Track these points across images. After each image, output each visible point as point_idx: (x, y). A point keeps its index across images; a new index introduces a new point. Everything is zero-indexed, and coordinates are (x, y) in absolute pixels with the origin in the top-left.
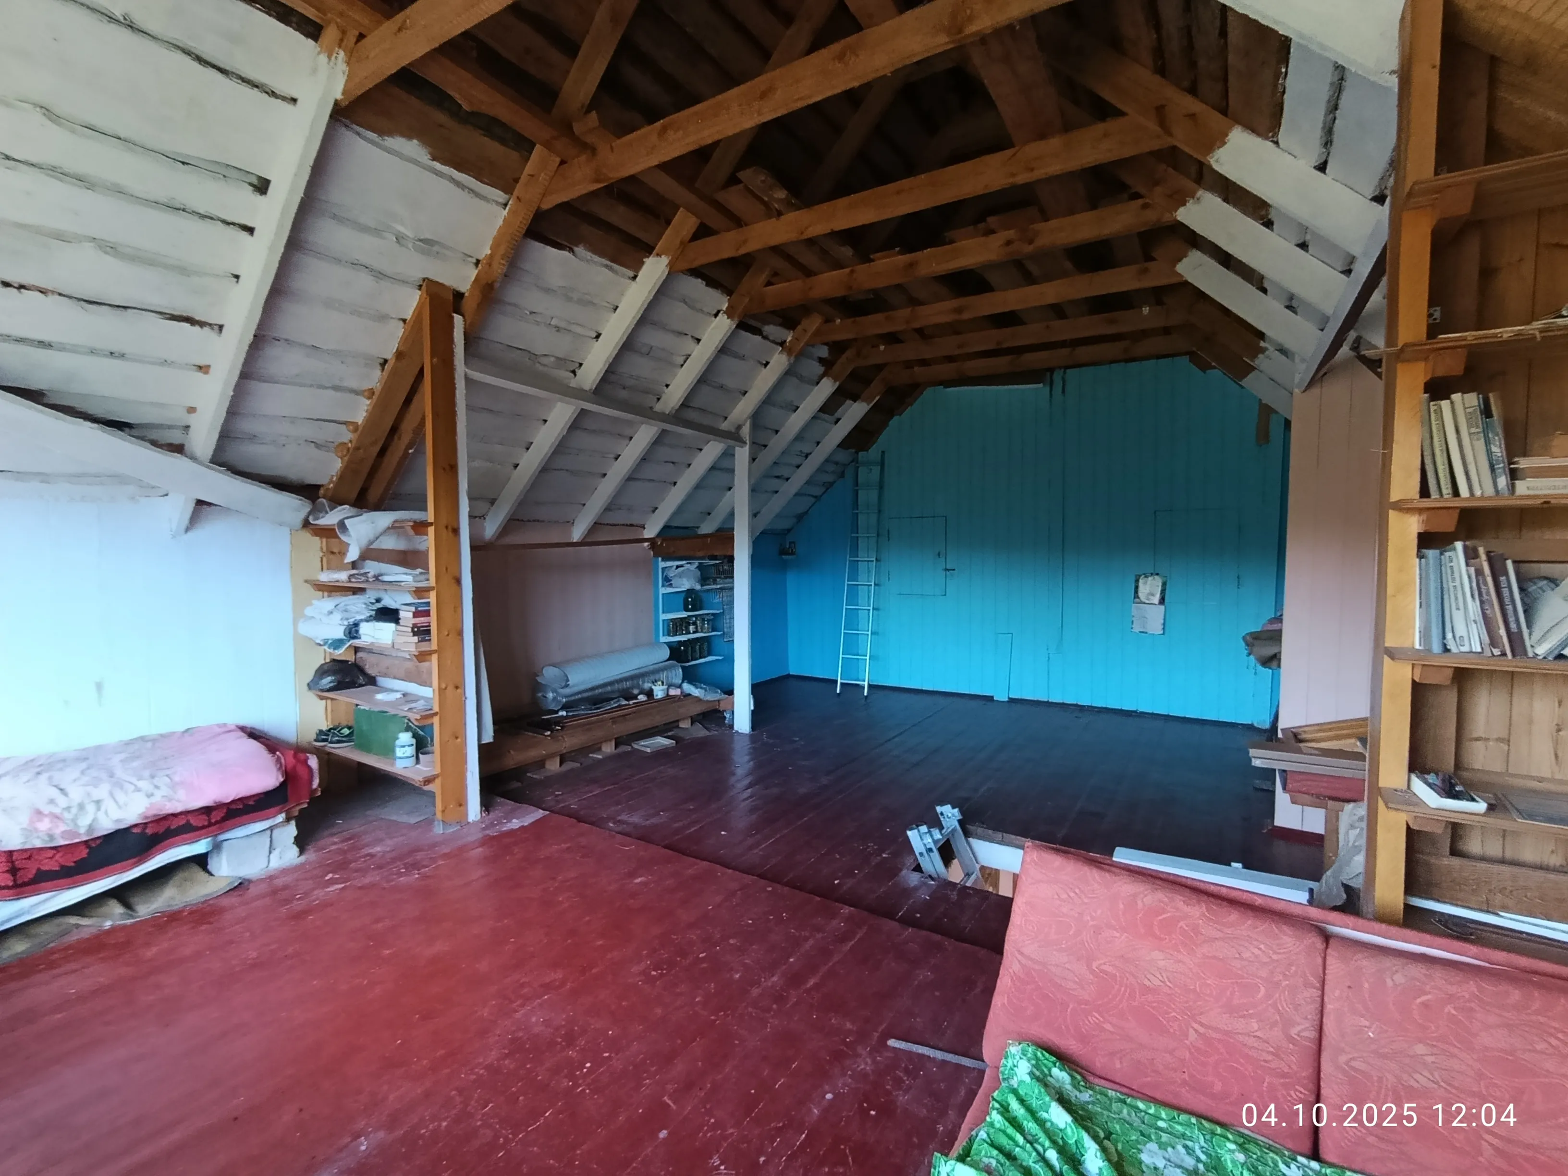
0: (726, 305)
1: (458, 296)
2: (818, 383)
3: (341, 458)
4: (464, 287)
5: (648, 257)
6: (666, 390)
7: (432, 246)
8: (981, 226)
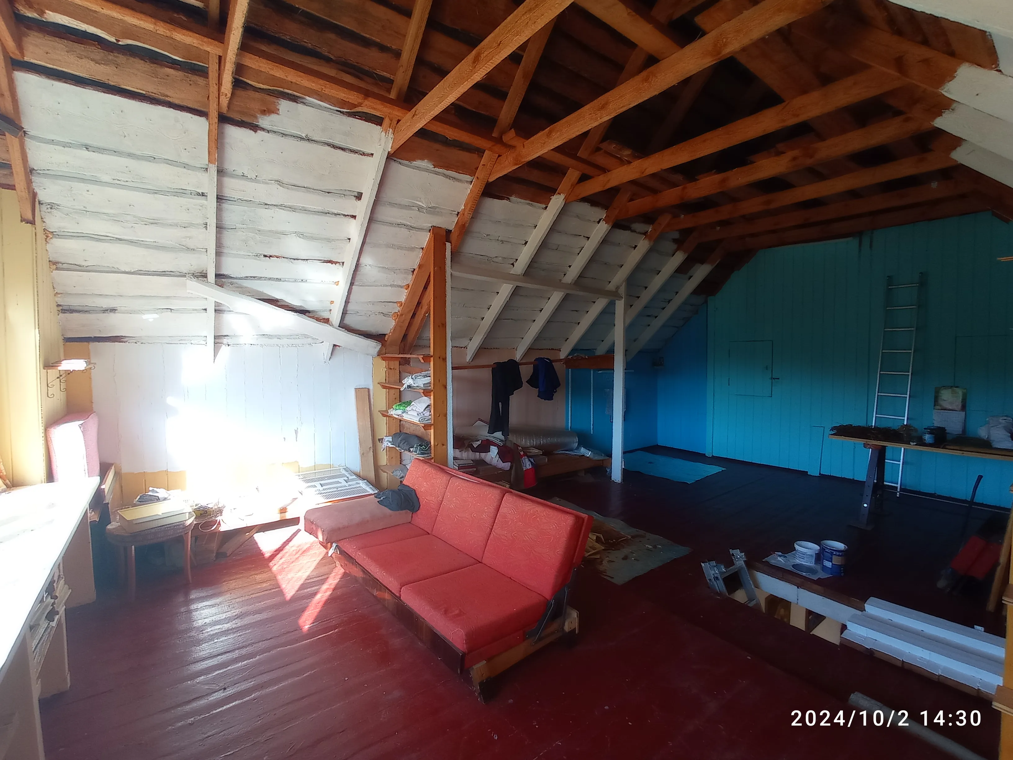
0: (605, 215)
1: (449, 232)
2: (673, 255)
3: (395, 320)
4: (451, 227)
5: (553, 196)
6: (570, 269)
7: (436, 209)
8: (773, 150)
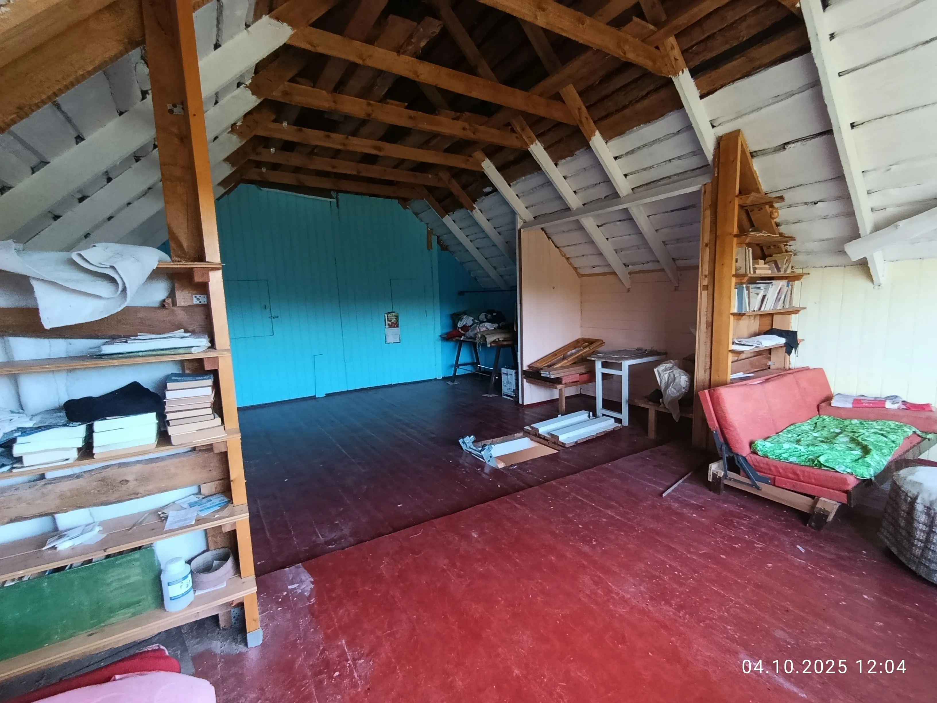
5: (266, 15)
8: (458, 114)
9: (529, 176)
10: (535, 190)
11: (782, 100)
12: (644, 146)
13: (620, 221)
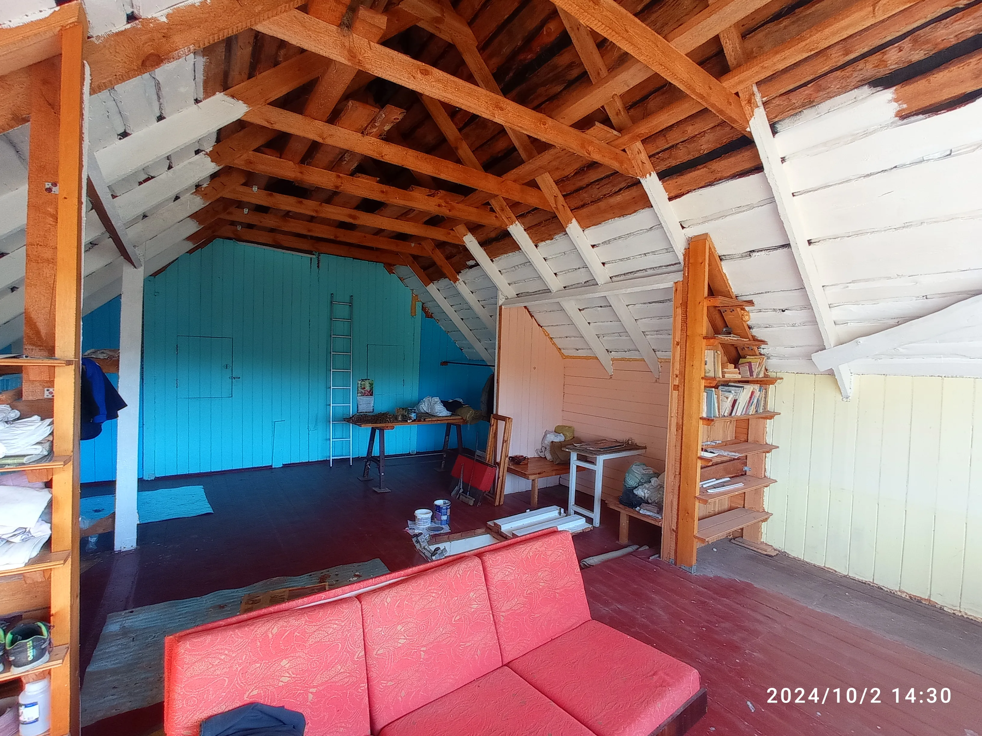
5: (220, 92)
9: (510, 254)
10: (517, 267)
11: (744, 211)
12: (620, 237)
13: (601, 307)
